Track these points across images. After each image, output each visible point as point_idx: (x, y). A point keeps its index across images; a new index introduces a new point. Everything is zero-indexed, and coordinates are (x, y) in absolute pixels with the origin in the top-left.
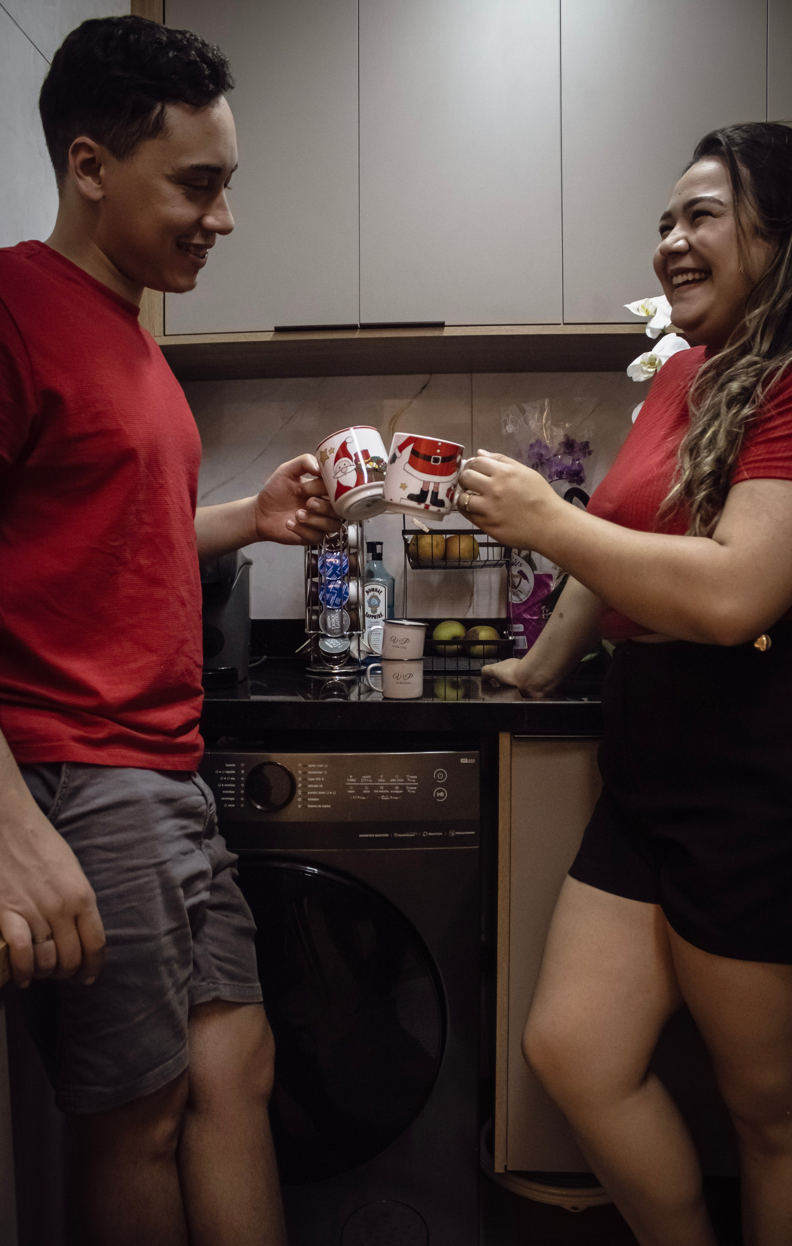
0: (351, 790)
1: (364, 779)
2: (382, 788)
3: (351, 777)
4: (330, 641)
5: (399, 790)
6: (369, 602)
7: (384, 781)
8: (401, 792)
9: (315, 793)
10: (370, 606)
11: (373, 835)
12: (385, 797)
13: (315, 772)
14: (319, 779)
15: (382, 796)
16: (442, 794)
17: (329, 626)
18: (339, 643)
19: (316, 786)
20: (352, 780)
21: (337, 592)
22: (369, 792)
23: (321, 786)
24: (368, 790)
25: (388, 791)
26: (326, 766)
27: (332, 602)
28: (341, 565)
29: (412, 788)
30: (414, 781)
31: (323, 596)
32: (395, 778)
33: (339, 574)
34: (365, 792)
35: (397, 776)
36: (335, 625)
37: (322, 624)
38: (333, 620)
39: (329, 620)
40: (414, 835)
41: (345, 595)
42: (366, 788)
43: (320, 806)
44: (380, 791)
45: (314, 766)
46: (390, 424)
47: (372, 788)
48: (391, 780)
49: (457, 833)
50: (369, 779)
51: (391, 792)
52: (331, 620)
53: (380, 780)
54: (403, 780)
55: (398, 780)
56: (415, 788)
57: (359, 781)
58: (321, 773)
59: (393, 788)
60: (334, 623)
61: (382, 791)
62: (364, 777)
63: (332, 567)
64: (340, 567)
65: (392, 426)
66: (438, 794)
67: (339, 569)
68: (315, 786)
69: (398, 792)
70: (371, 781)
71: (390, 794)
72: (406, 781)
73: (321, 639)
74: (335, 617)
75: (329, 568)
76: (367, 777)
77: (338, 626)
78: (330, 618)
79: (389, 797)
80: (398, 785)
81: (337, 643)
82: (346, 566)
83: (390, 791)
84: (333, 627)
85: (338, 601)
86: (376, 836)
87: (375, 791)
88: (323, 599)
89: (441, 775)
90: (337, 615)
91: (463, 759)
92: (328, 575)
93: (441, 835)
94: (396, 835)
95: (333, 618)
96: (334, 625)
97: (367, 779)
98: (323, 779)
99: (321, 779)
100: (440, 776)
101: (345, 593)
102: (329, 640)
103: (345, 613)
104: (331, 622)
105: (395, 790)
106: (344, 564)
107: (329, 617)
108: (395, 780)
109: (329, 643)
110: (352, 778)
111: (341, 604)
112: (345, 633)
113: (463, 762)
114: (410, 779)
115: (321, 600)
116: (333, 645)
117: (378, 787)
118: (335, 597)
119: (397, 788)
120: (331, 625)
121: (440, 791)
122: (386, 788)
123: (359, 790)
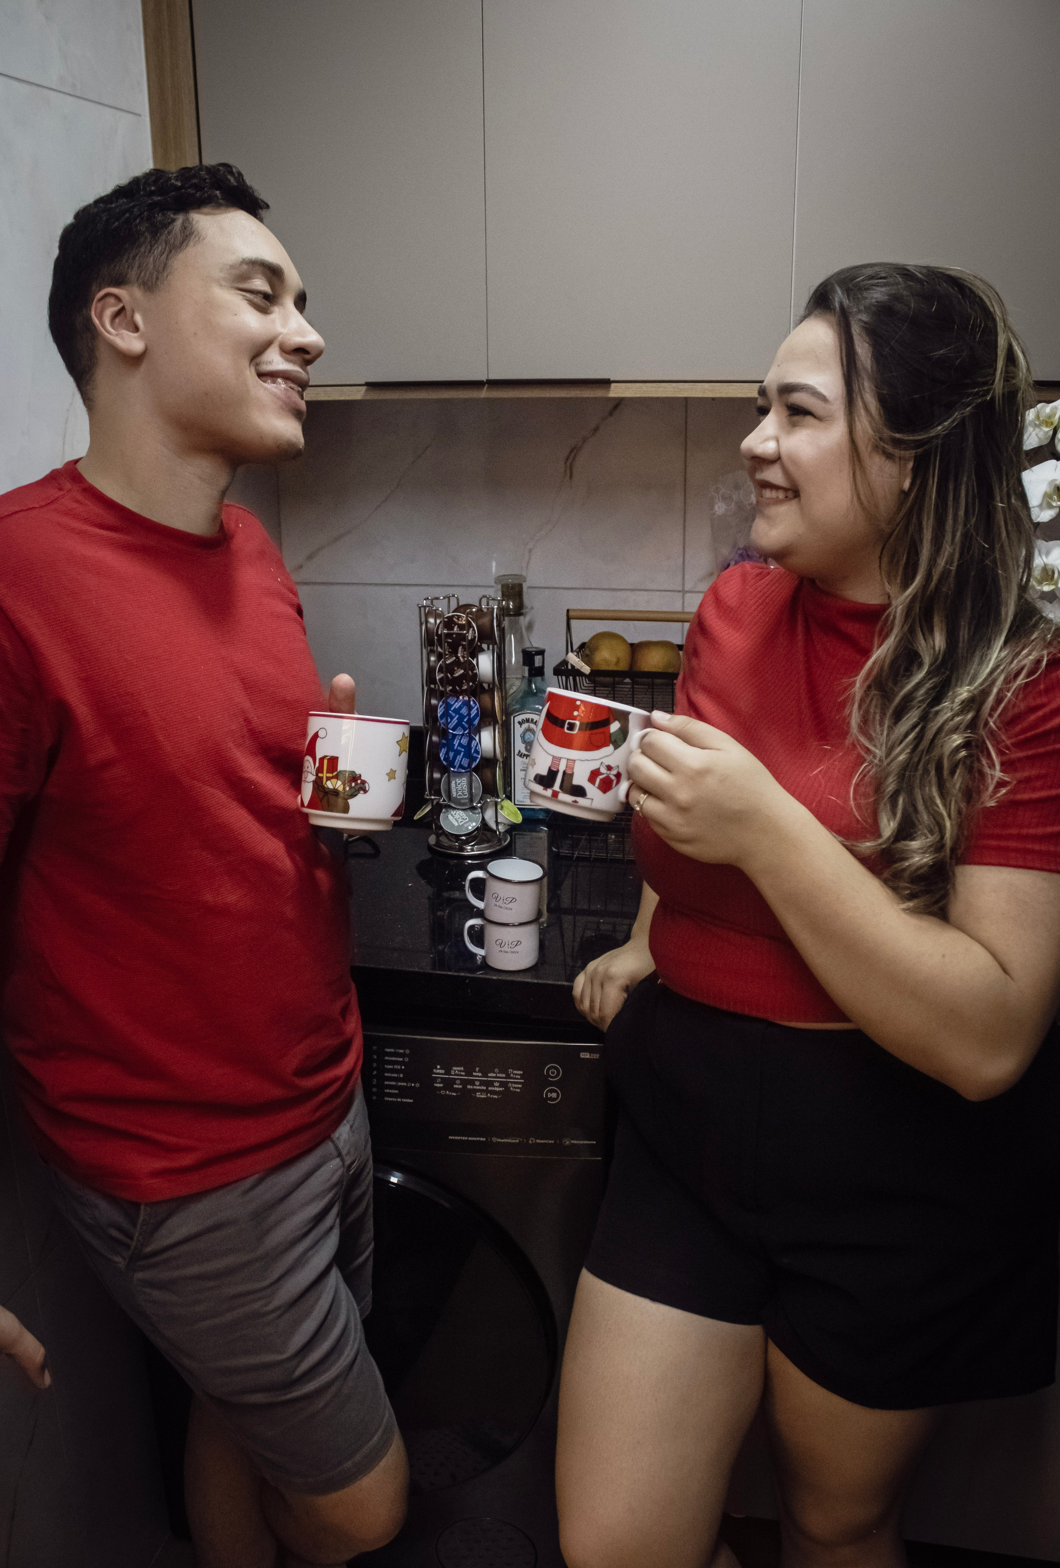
0: (440, 1083)
1: (455, 1071)
2: (477, 1083)
3: (438, 1067)
4: (455, 814)
5: (499, 1087)
6: (523, 737)
7: (480, 1074)
8: (501, 1089)
9: (393, 1083)
10: (524, 742)
11: (466, 1138)
12: (481, 1094)
13: (394, 1059)
14: (399, 1067)
15: (477, 1094)
16: (553, 1095)
17: (454, 794)
18: (466, 819)
19: (395, 1075)
20: (439, 1071)
21: (463, 750)
22: (461, 1087)
23: (401, 1076)
24: (459, 1085)
25: (485, 1088)
26: (407, 1052)
27: (457, 763)
28: (469, 714)
29: (516, 1086)
30: (519, 1077)
31: (445, 754)
32: (494, 1072)
33: (466, 726)
34: (456, 1086)
35: (496, 1070)
36: (462, 793)
37: (445, 792)
38: (459, 786)
39: (454, 786)
40: (517, 1141)
41: (475, 755)
42: (458, 1082)
43: (399, 1100)
44: (474, 1087)
45: (392, 1050)
46: (567, 459)
47: (464, 1082)
48: (489, 1075)
49: (572, 1142)
50: (461, 1071)
51: (490, 1088)
52: (456, 786)
53: (474, 1074)
54: (504, 1076)
55: (498, 1075)
56: (520, 1086)
57: (448, 1072)
58: (401, 1059)
59: (491, 1084)
60: (460, 791)
61: (478, 1088)
62: (455, 1068)
63: (457, 716)
64: (467, 717)
65: (568, 464)
66: (549, 1095)
67: (466, 720)
68: (393, 1075)
69: (497, 1089)
70: (464, 1074)
71: (487, 1091)
72: (508, 1077)
73: (444, 810)
74: (461, 782)
75: (452, 718)
76: (459, 1069)
77: (466, 795)
78: (456, 783)
79: (487, 1095)
80: (498, 1082)
81: (463, 819)
82: (477, 715)
83: (487, 1088)
84: (460, 795)
85: (465, 762)
86: (470, 1139)
87: (469, 1087)
88: (445, 759)
89: (553, 1071)
90: (464, 780)
91: (583, 1053)
92: (451, 728)
93: (551, 1143)
94: (494, 1139)
95: (459, 784)
96: (460, 793)
97: (458, 1071)
98: (403, 1067)
99: (401, 1067)
100: (553, 1073)
101: (474, 752)
102: (453, 812)
103: (475, 776)
104: (457, 789)
105: (494, 1086)
106: (474, 712)
107: (454, 782)
108: (494, 1075)
109: (454, 817)
110: (439, 1069)
111: (470, 765)
112: (475, 804)
113: (583, 1057)
114: (514, 1074)
115: (442, 759)
116: (457, 821)
117: (472, 1083)
118: (461, 756)
119: (497, 1084)
120: (457, 793)
121: (552, 1091)
122: (482, 1083)
123: (449, 1084)
